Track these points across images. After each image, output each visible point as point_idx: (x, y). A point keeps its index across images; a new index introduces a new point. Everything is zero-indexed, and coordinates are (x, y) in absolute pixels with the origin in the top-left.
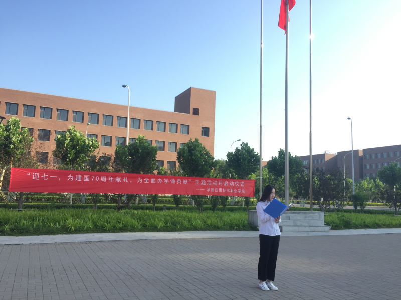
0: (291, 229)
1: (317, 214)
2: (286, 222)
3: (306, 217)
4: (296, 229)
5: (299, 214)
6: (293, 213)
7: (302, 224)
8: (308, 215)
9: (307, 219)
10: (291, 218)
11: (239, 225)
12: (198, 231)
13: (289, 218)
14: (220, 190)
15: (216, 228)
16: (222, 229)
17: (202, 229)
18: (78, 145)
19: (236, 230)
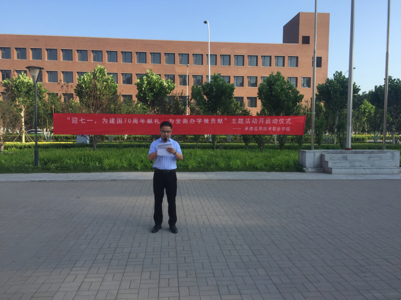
0: (344, 171)
1: (388, 153)
2: (340, 162)
3: (369, 158)
4: (352, 171)
5: (363, 153)
6: (355, 153)
7: (363, 165)
8: (373, 155)
9: (372, 159)
10: (349, 158)
11: (281, 166)
12: (233, 171)
13: (346, 159)
14: (261, 128)
15: (253, 168)
16: (261, 170)
17: (238, 169)
18: (155, 88)
19: (277, 171)
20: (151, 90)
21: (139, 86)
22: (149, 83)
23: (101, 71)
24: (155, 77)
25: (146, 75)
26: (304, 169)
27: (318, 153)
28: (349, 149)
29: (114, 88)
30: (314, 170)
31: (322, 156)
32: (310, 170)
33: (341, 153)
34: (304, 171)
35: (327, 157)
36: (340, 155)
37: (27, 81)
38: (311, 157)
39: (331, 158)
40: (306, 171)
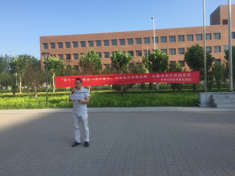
10: (230, 97)
11: (184, 103)
12: (153, 107)
13: (228, 98)
14: (171, 79)
15: (166, 105)
16: (171, 105)
17: (157, 105)
18: (120, 59)
19: (181, 106)
20: (119, 60)
21: (112, 59)
22: (117, 57)
23: (92, 52)
24: (120, 53)
25: (116, 52)
26: (199, 104)
27: (209, 94)
28: (231, 91)
29: (99, 61)
30: (206, 105)
31: (211, 96)
32: (203, 105)
33: (225, 94)
34: (199, 106)
35: (215, 97)
36: (224, 96)
37: (55, 60)
38: (204, 97)
39: (217, 97)
40: (201, 106)
